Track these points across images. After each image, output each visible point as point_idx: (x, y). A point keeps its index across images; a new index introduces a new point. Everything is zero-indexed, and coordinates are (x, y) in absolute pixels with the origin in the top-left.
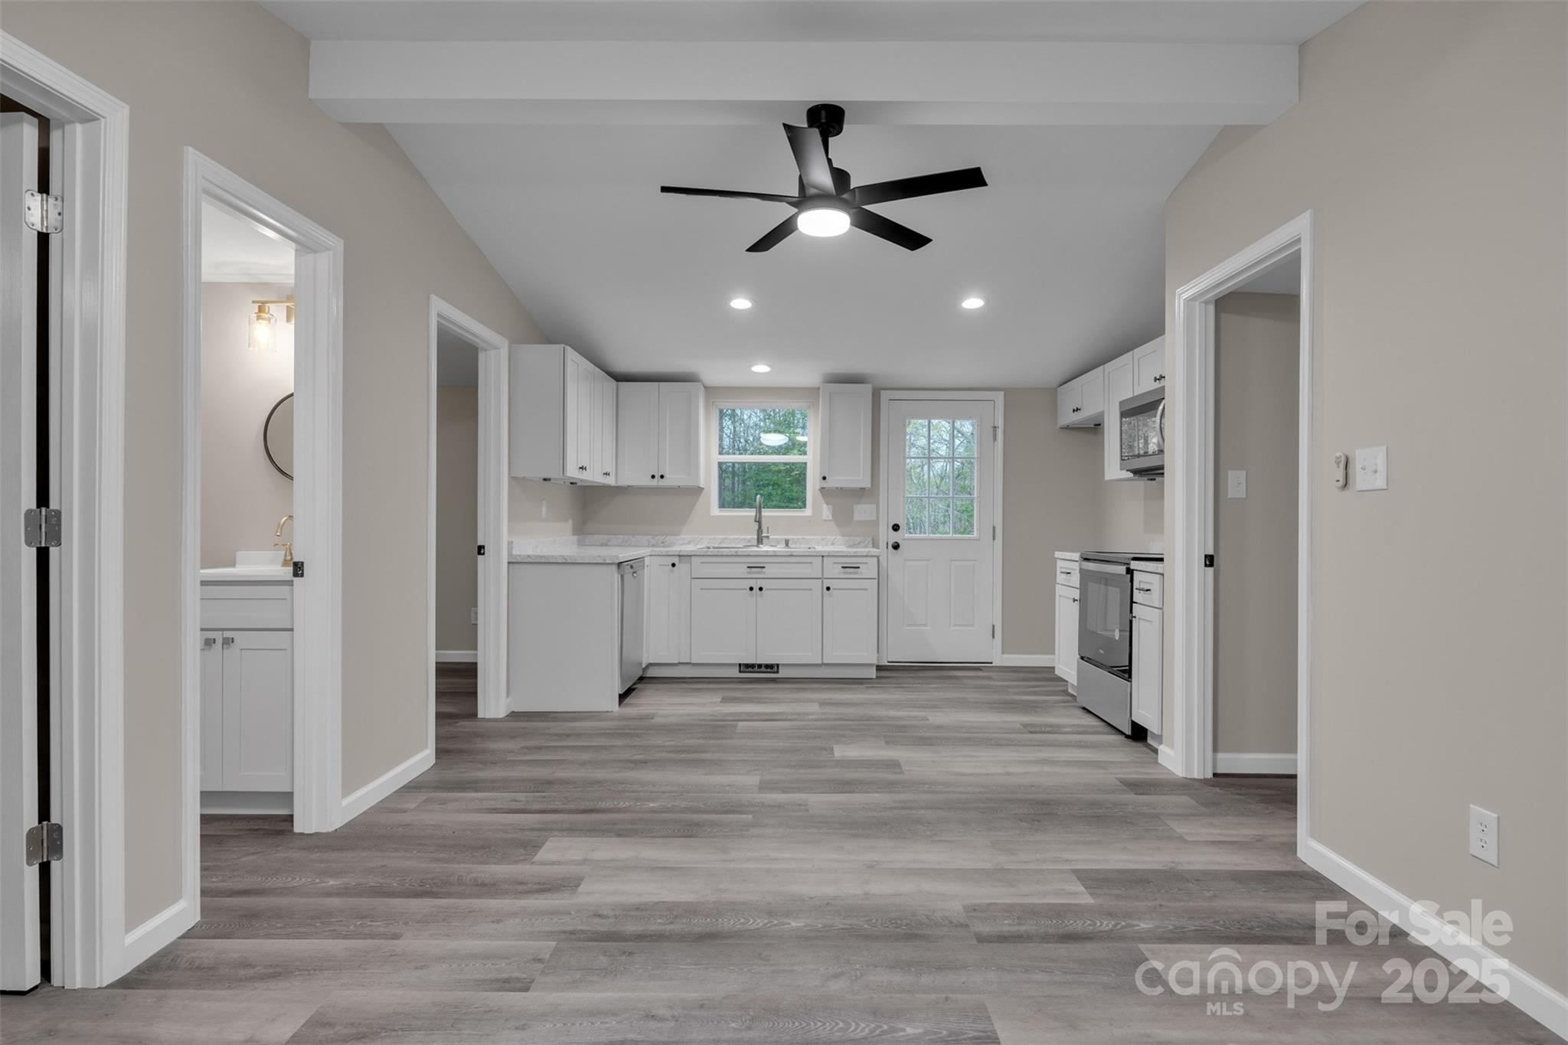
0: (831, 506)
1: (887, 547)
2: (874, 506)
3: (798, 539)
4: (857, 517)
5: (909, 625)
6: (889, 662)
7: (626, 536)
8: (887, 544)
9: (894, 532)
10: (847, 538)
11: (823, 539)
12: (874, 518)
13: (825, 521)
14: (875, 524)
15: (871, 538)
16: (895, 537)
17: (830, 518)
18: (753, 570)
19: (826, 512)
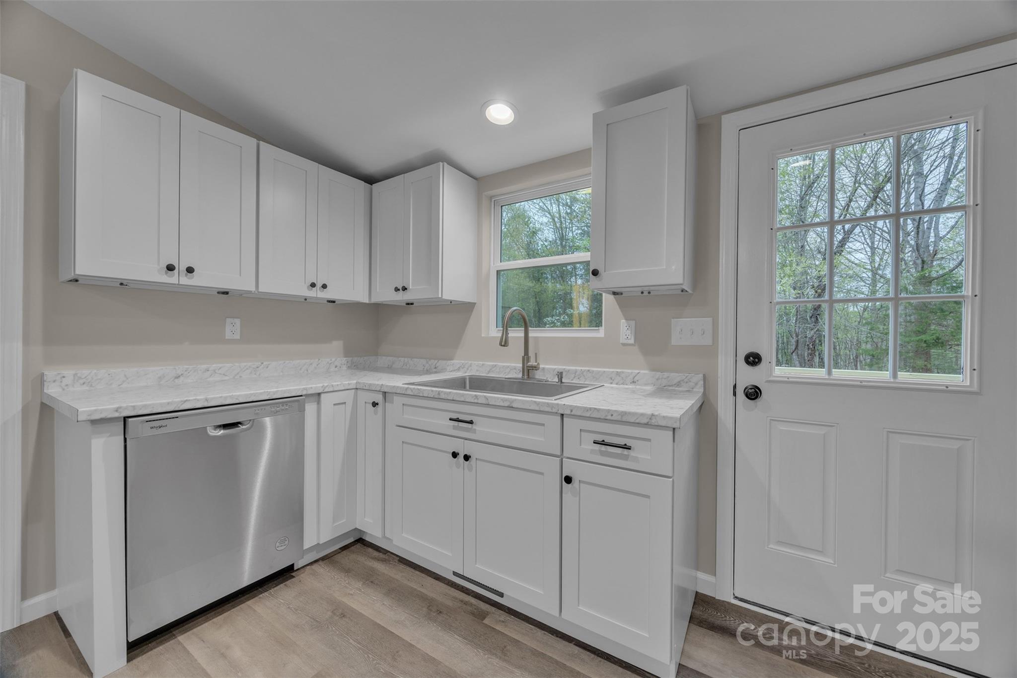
0: (633, 323)
1: (735, 394)
2: (709, 320)
3: (582, 372)
4: (676, 340)
5: (780, 543)
6: (736, 598)
7: (406, 359)
8: (735, 387)
9: (749, 368)
10: (658, 374)
11: (618, 374)
12: (708, 341)
13: (624, 345)
14: (710, 352)
15: (701, 376)
16: (749, 376)
17: (632, 341)
18: (461, 424)
19: (625, 331)
